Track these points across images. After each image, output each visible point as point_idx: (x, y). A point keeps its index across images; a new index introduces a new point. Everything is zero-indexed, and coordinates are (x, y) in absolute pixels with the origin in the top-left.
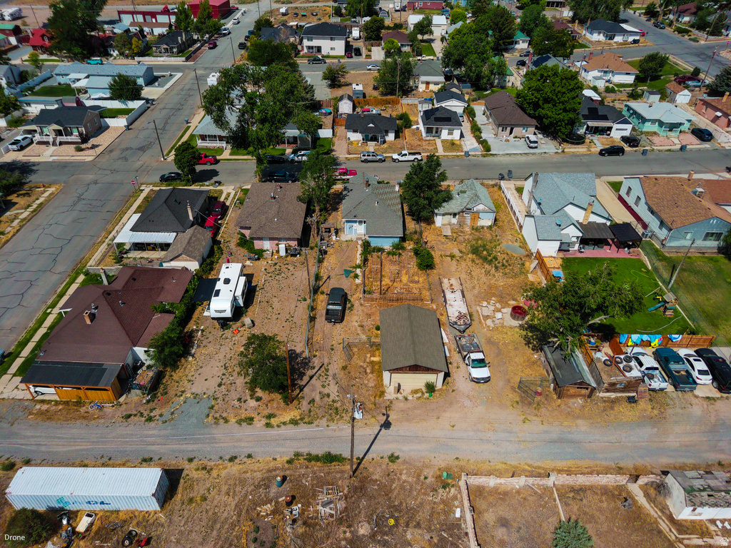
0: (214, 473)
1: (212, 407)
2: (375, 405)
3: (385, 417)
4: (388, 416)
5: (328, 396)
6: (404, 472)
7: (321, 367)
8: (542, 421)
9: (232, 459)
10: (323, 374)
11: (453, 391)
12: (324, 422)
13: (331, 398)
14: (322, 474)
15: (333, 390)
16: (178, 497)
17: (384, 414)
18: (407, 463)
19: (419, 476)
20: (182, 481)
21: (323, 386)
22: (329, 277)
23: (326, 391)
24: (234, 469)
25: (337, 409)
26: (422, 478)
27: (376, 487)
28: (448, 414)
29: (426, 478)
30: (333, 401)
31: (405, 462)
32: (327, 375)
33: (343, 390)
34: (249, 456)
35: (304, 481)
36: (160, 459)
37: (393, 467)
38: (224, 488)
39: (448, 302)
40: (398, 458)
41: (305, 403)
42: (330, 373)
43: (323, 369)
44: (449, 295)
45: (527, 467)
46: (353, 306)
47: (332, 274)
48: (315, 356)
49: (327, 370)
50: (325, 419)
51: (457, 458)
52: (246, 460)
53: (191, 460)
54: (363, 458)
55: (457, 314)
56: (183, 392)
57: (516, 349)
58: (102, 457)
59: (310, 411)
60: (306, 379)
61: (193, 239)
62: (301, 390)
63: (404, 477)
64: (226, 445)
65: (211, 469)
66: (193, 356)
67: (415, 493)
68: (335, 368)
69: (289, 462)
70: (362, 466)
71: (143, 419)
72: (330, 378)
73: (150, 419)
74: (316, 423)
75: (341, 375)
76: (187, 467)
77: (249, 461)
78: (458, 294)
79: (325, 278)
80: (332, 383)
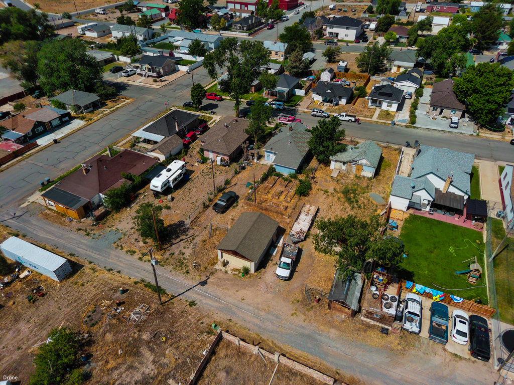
0: (96, 274)
1: (120, 239)
2: (205, 269)
3: (206, 278)
4: (208, 278)
5: (184, 254)
6: (193, 314)
7: (191, 236)
8: (305, 319)
9: (109, 270)
10: (189, 241)
11: (260, 278)
12: (170, 268)
13: (184, 256)
14: (147, 297)
15: (188, 252)
16: (72, 279)
17: (207, 276)
18: (198, 310)
19: (199, 320)
20: (80, 271)
21: (185, 248)
22: (235, 184)
23: (184, 251)
24: (108, 275)
25: (183, 263)
26: (200, 322)
27: (170, 316)
28: (245, 291)
29: (202, 323)
30: (184, 258)
31: (198, 309)
32: (192, 242)
33: (195, 255)
34: (119, 272)
35: (135, 296)
36: (78, 256)
37: (188, 308)
38: (96, 284)
39: (298, 221)
40: (196, 304)
41: (167, 255)
42: (194, 242)
43: (191, 238)
44: (302, 216)
45: (271, 344)
46: (237, 205)
47: (239, 183)
48: (193, 229)
49: (193, 239)
50: (172, 267)
51: (230, 320)
52: (116, 273)
53: (90, 263)
54: (176, 297)
55: (298, 230)
56: (113, 226)
57: (325, 266)
58: (55, 246)
59: (167, 259)
60: (178, 240)
61: (169, 142)
62: (171, 246)
63: (190, 317)
64: (111, 260)
65: (96, 271)
66: (131, 208)
67: (189, 329)
68: (198, 240)
69: (136, 283)
70: (172, 301)
71: (85, 233)
72: (192, 244)
73: (88, 235)
74: (166, 267)
75: (200, 245)
76: (87, 265)
77: (116, 274)
78: (310, 217)
79: (233, 184)
80: (192, 247)
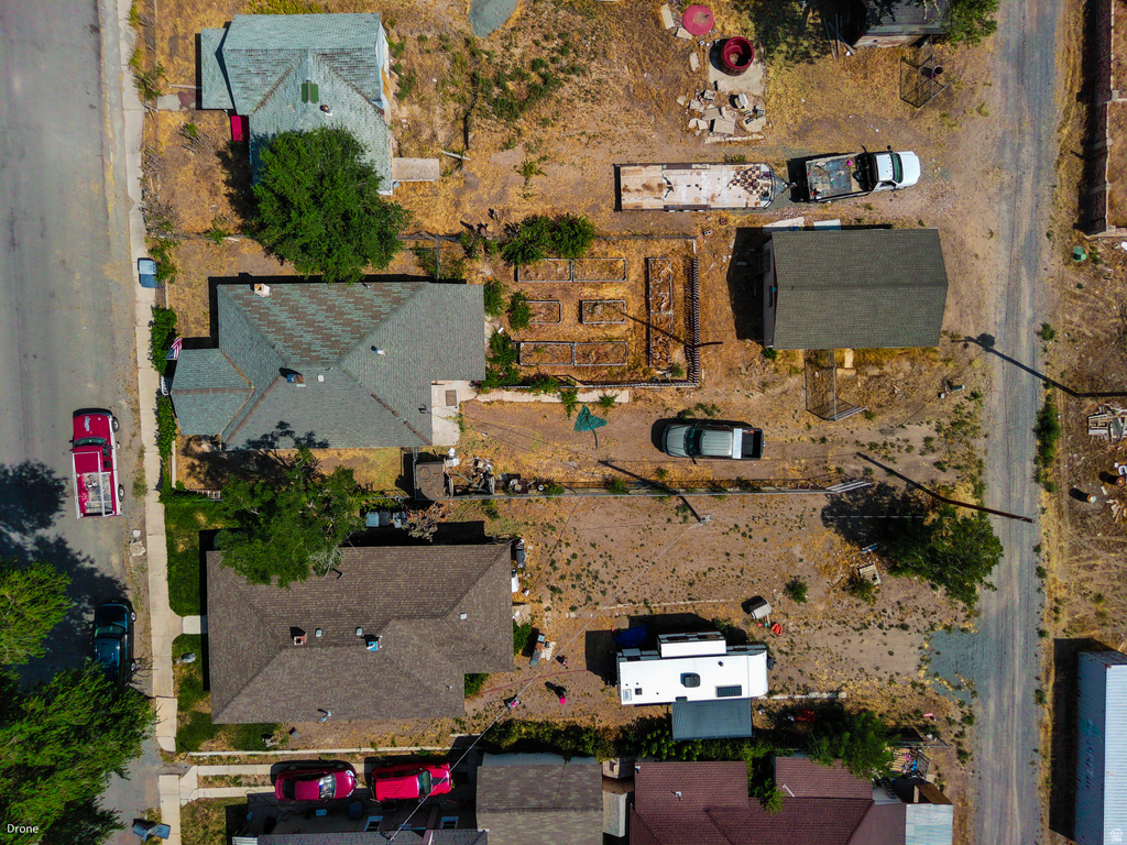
0: (1062, 594)
1: (948, 628)
2: (949, 360)
3: (971, 344)
4: (970, 339)
5: (927, 440)
6: (1068, 317)
7: (866, 458)
8: (985, 84)
9: (1041, 573)
10: (883, 453)
11: (920, 223)
12: (980, 443)
13: (934, 434)
14: (1069, 438)
15: (917, 433)
16: (1095, 634)
17: (966, 346)
18: (1054, 313)
19: (1075, 297)
20: (1071, 637)
21: (909, 449)
22: (605, 463)
23: (919, 445)
24: (1056, 566)
25: (953, 424)
26: (1078, 291)
27: (1090, 359)
28: (970, 242)
29: (1079, 286)
30: (938, 430)
31: (1053, 315)
32: (885, 444)
33: (917, 412)
34: (1037, 549)
35: (1078, 463)
36: (1038, 678)
37: (1060, 335)
38: (1084, 574)
39: (704, 202)
40: (1045, 326)
41: (944, 478)
42: (879, 439)
43: (871, 454)
45: (1065, 131)
46: (700, 406)
47: (595, 456)
48: (839, 470)
49: (873, 446)
50: (973, 442)
51: (1048, 235)
52: (1043, 554)
53: (1042, 634)
54: (1045, 378)
55: (739, 189)
56: (914, 685)
57: (821, 86)
58: (1033, 763)
59: (958, 467)
60: (891, 482)
62: (918, 486)
63: (1076, 319)
64: (1017, 593)
65: (1056, 600)
66: (838, 692)
67: (1101, 304)
68: (867, 432)
69: (1049, 488)
70: (1058, 380)
71: (967, 730)
72: (891, 439)
73: (969, 719)
74: (980, 456)
75: (883, 420)
76: (1052, 636)
77: (1045, 548)
78: (676, 176)
79: (608, 471)
80: (901, 435)
